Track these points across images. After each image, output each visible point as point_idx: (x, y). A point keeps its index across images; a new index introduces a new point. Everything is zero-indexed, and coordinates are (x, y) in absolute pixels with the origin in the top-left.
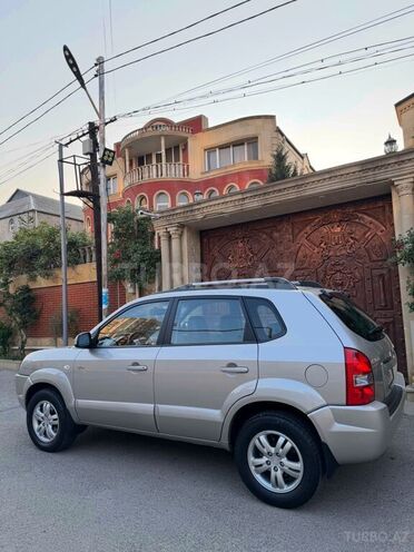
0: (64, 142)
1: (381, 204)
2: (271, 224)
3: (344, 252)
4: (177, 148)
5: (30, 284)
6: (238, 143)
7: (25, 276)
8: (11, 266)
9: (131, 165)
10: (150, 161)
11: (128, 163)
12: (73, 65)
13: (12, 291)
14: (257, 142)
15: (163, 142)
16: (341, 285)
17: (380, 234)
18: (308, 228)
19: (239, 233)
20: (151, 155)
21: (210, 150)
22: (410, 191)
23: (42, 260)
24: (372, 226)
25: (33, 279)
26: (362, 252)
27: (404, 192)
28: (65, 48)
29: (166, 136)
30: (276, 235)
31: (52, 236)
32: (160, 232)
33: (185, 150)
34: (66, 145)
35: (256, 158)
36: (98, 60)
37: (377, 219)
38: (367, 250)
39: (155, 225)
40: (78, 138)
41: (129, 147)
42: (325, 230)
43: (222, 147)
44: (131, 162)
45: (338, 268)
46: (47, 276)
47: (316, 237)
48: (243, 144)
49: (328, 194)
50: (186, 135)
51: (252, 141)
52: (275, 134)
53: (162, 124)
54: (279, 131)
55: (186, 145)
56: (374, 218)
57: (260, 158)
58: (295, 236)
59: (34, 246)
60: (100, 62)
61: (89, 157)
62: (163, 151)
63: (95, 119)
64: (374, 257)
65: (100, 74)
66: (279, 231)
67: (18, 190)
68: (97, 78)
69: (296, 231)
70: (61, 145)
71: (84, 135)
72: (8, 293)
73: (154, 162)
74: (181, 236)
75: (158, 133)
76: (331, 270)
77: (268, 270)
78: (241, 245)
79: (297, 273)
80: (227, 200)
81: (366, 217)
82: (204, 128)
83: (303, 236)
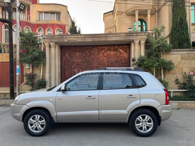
1: (125, 46)
2: (90, 48)
3: (114, 60)
6: (53, 13)
14: (60, 14)
17: (124, 55)
18: (103, 51)
19: (78, 49)
21: (40, 12)
22: (138, 44)
24: (122, 53)
26: (119, 61)
27: (137, 44)
35: (59, 20)
37: (124, 51)
38: (121, 60)
42: (108, 52)
43: (45, 12)
45: (112, 65)
47: (105, 54)
49: (114, 41)
50: (29, 3)
51: (58, 13)
52: (67, 13)
55: (29, 8)
56: (123, 50)
57: (61, 20)
64: (123, 62)
66: (93, 51)
69: (99, 51)
74: (55, 47)
76: (110, 65)
77: (88, 63)
78: (78, 54)
79: (99, 65)
80: (79, 36)
81: (121, 50)
82: (38, 3)
83: (101, 53)
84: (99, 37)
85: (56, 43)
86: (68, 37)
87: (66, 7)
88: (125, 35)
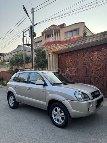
0: (24, 31)
3: (98, 59)
4: (57, 32)
5: (17, 68)
6: (74, 30)
7: (16, 66)
8: (13, 64)
9: (46, 38)
10: (50, 36)
11: (45, 37)
12: (25, 10)
13: (13, 70)
14: (79, 30)
15: (54, 31)
16: (97, 69)
18: (88, 52)
19: (69, 54)
20: (51, 35)
21: (66, 33)
23: (20, 62)
24: (106, 52)
25: (18, 67)
26: (103, 59)
28: (23, 6)
29: (54, 29)
30: (79, 55)
31: (22, 56)
32: (47, 54)
33: (60, 33)
34: (25, 32)
35: (79, 34)
36: (32, 8)
39: (46, 53)
40: (28, 30)
41: (45, 33)
42: (92, 53)
43: (69, 32)
44: (46, 37)
45: (96, 64)
46: (21, 66)
47: (90, 55)
48: (75, 31)
49: (93, 42)
50: (60, 29)
51: (78, 30)
53: (53, 26)
54: (85, 26)
55: (60, 32)
58: (84, 55)
59: (18, 58)
60: (33, 9)
61: (30, 35)
62: (54, 33)
63: (32, 25)
65: (33, 12)
66: (79, 54)
67: (19, 45)
68: (32, 14)
69: (84, 54)
70: (23, 32)
71: (29, 29)
72: (12, 70)
73: (52, 36)
74: (53, 55)
75: (52, 29)
76: (94, 64)
77: (76, 65)
78: (69, 58)
79: (84, 66)
80: (64, 45)
81: (104, 49)
82: (65, 27)
83: (86, 55)
84: (79, 42)
85: (53, 53)
86: (58, 47)
87: (84, 23)
88: (101, 35)
